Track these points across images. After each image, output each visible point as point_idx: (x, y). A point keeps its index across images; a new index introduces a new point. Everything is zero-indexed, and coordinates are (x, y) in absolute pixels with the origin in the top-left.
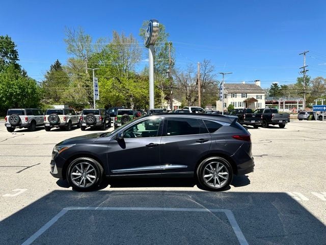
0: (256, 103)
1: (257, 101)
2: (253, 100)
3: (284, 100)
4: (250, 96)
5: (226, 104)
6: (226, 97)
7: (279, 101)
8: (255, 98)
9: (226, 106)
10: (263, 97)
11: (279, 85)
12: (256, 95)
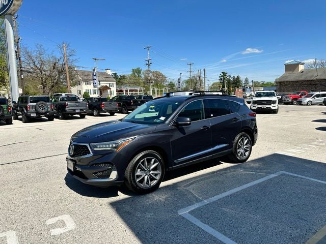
0: (109, 90)
1: (110, 89)
2: (106, 88)
3: (129, 89)
4: (103, 84)
5: (80, 91)
6: (80, 85)
7: (124, 90)
8: (108, 85)
9: (80, 93)
10: (115, 85)
11: (118, 75)
12: (108, 83)
